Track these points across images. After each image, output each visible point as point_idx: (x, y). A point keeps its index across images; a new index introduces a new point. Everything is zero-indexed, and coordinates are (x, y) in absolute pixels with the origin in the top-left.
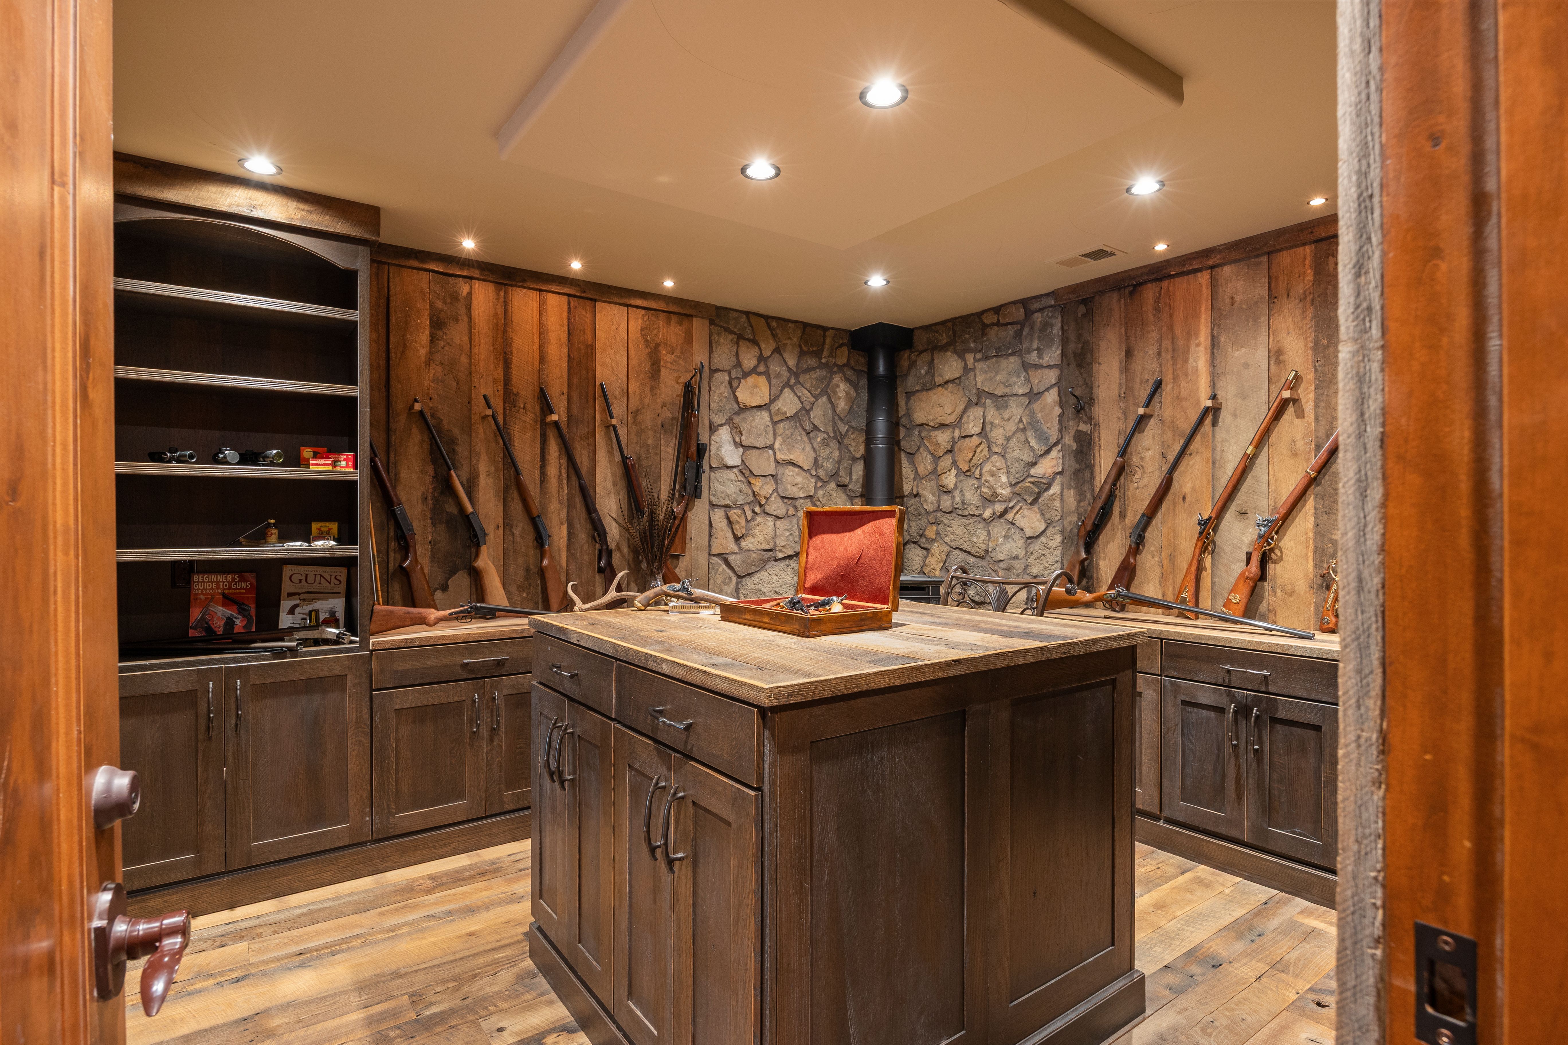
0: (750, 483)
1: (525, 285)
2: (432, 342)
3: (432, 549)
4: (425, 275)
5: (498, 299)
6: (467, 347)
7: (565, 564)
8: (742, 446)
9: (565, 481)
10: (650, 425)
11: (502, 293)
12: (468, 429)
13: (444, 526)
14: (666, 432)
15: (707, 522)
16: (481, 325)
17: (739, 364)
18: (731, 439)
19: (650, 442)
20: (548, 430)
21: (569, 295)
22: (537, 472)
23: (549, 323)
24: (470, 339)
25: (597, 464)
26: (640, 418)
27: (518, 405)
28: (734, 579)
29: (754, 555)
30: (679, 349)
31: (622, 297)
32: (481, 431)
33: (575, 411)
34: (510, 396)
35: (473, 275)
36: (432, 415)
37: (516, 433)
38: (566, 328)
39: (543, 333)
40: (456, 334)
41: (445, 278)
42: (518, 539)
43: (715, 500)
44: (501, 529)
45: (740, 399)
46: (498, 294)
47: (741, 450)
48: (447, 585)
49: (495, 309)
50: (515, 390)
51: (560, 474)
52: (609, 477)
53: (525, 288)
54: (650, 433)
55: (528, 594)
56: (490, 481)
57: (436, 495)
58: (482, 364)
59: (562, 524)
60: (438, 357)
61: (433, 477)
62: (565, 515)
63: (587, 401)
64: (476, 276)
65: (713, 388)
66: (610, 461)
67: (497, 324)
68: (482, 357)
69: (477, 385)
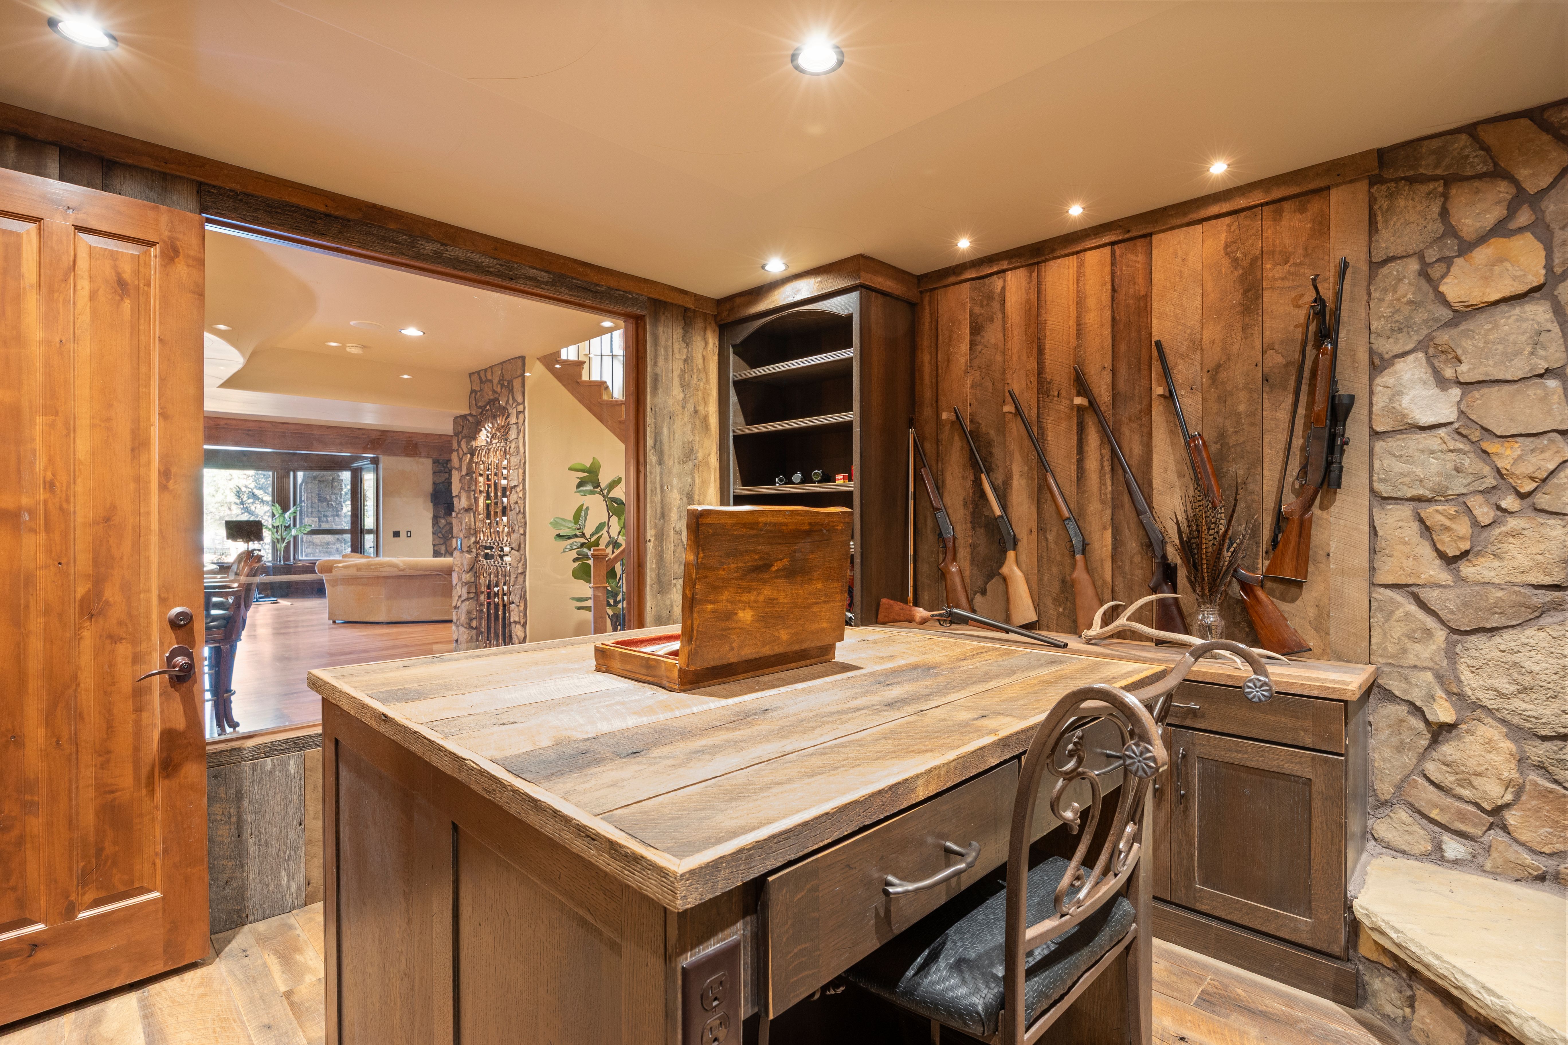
0: (1485, 452)
1: (1055, 255)
2: (971, 349)
3: (972, 552)
4: (967, 285)
5: (1030, 283)
6: (1001, 345)
7: (1109, 578)
8: (1460, 383)
9: (1108, 476)
10: (1241, 381)
11: (1035, 275)
12: (1002, 429)
13: (982, 530)
14: (1272, 388)
15: (1366, 528)
16: (1014, 316)
17: (1451, 231)
18: (1428, 376)
19: (1241, 408)
20: (1086, 416)
21: (1112, 244)
22: (1074, 467)
23: (1088, 287)
24: (1004, 335)
25: (1154, 450)
26: (1223, 375)
27: (1051, 393)
28: (1441, 635)
29: (1500, 594)
30: (1300, 251)
31: (1185, 214)
32: (1014, 429)
33: (1122, 385)
34: (1043, 386)
35: (1002, 268)
36: (971, 421)
37: (1049, 425)
38: (1109, 286)
39: (1080, 303)
40: (992, 335)
41: (981, 281)
42: (1052, 545)
43: (1383, 489)
44: (1035, 534)
45: (1450, 298)
46: (1030, 277)
47: (1456, 392)
48: (986, 589)
49: (1028, 294)
50: (1049, 377)
51: (1102, 467)
52: (1172, 466)
53: (1059, 257)
54: (1242, 395)
55: (1064, 610)
56: (1023, 482)
57: (976, 499)
58: (1015, 357)
59: (1105, 528)
60: (976, 363)
61: (973, 481)
62: (1109, 518)
63: (1139, 370)
64: (1005, 267)
65: (1375, 295)
66: (1172, 444)
67: (1030, 310)
68: (1015, 351)
69: (1010, 381)
